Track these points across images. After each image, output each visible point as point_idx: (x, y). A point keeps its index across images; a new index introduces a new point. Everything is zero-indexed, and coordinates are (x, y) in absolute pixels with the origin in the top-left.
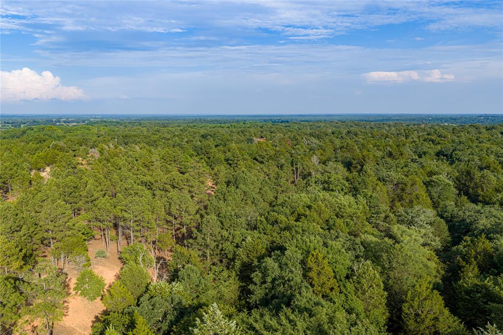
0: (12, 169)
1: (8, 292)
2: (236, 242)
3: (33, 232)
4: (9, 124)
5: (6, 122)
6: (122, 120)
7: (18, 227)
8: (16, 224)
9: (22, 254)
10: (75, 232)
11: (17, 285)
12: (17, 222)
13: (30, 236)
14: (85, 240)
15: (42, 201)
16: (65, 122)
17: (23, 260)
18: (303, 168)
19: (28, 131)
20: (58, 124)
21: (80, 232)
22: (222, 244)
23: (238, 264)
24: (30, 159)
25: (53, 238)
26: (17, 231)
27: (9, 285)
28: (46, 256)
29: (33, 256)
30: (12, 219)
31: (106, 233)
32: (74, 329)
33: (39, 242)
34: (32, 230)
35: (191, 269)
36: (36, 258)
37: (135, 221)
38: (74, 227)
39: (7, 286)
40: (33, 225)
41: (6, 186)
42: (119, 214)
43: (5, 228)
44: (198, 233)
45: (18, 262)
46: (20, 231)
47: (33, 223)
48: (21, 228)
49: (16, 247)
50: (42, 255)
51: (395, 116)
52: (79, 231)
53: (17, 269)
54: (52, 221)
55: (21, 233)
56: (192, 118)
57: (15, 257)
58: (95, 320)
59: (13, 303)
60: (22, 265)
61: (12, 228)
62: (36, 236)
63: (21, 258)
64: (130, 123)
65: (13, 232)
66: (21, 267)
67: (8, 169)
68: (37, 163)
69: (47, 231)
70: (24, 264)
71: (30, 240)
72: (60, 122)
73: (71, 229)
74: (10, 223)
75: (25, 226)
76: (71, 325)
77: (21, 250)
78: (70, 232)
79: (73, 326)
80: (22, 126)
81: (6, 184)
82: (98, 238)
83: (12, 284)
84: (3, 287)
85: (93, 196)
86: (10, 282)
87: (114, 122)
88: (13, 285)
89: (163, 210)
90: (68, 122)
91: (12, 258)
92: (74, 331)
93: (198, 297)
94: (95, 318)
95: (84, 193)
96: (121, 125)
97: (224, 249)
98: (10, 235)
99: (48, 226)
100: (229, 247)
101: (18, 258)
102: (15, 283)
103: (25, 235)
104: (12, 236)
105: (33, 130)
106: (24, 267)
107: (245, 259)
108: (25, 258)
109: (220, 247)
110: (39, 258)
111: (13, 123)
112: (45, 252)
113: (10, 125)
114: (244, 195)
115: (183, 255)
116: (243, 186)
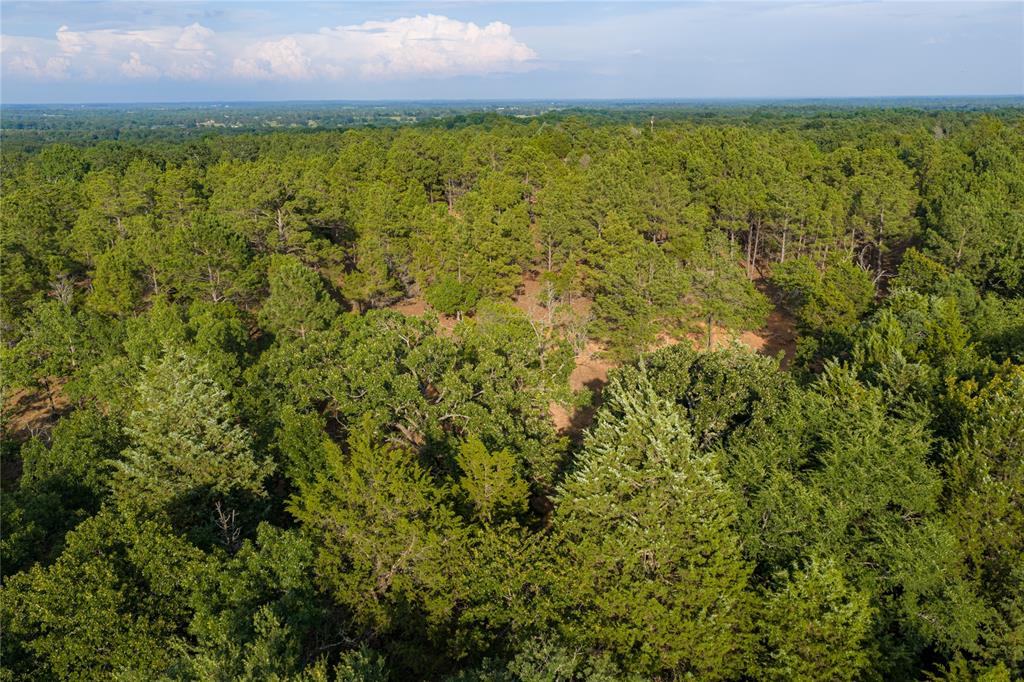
37: (794, 220)
44: (940, 238)
97: (1001, 268)
100: (1011, 265)
109: (991, 265)
114: (1010, 192)
115: (924, 266)
116: (1005, 173)
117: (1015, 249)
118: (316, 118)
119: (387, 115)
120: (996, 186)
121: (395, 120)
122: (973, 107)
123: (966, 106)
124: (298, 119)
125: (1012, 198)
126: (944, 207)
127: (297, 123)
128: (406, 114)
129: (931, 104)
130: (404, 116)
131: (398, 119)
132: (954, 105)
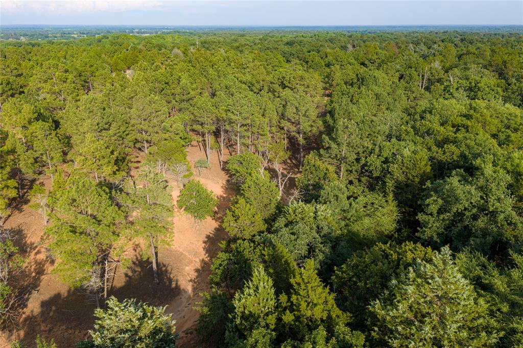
0: (92, 66)
1: (103, 205)
2: (385, 156)
3: (124, 132)
4: (84, 34)
5: (82, 32)
6: (195, 31)
7: (106, 124)
8: (105, 121)
9: (114, 157)
10: (172, 135)
11: (113, 195)
12: (105, 117)
13: (120, 136)
14: (183, 146)
15: (130, 98)
16: (138, 33)
17: (115, 164)
18: (431, 73)
19: (103, 40)
20: (131, 34)
21: (178, 136)
22: (366, 157)
23: (390, 184)
24: (109, 60)
25: (147, 141)
26: (105, 129)
27: (104, 195)
28: (139, 162)
29: (126, 161)
30: (99, 114)
31: (207, 139)
32: (182, 254)
33: (131, 144)
34: (123, 129)
35: (338, 188)
36: (128, 164)
37: (243, 125)
38: (170, 129)
39: (101, 197)
40: (124, 123)
41: (87, 84)
42: (224, 115)
43: (91, 125)
44: (330, 142)
45: (110, 167)
46: (108, 129)
47: (124, 121)
48: (110, 126)
49: (106, 148)
50: (135, 161)
51: (504, 27)
52: (177, 134)
53: (109, 175)
54: (145, 120)
55: (111, 132)
56: (268, 29)
57: (106, 160)
58: (206, 240)
59: (110, 219)
60: (115, 170)
61: (100, 125)
62: (128, 137)
63: (113, 162)
64: (204, 33)
65: (101, 130)
66: (114, 173)
67: (88, 66)
68: (117, 64)
69: (141, 131)
70: (117, 170)
71: (121, 142)
72: (133, 32)
73: (168, 131)
74: (98, 119)
75: (115, 123)
76: (178, 248)
77: (112, 153)
78: (167, 135)
79: (181, 250)
80: (97, 36)
81: (87, 82)
82: (195, 145)
83: (107, 194)
84: (97, 198)
85: (189, 93)
86: (104, 191)
87: (186, 32)
88: (109, 194)
89: (276, 113)
90: (141, 33)
91: (102, 162)
92: (182, 256)
93: (347, 225)
94: (206, 238)
95: (178, 90)
96: (195, 35)
97: (368, 164)
98: (98, 134)
99: (141, 126)
100: (375, 162)
101: (109, 162)
102: (110, 193)
103: (115, 134)
104: (100, 135)
105: (108, 38)
106: (117, 173)
107: (402, 178)
108: (117, 162)
109: (363, 161)
110: (133, 164)
111: (88, 33)
112: (137, 157)
113: (85, 36)
114: (377, 99)
115: (317, 168)
116: (374, 87)
117: (377, 150)
118: (25, 35)
119: (69, 34)
120: (368, 96)
121: (73, 37)
122: (369, 31)
123: (366, 31)
124: (14, 36)
125: (378, 103)
126: (336, 114)
127: (13, 38)
128: (80, 33)
129: (351, 29)
130: (79, 34)
131: (76, 36)
132: (361, 30)
